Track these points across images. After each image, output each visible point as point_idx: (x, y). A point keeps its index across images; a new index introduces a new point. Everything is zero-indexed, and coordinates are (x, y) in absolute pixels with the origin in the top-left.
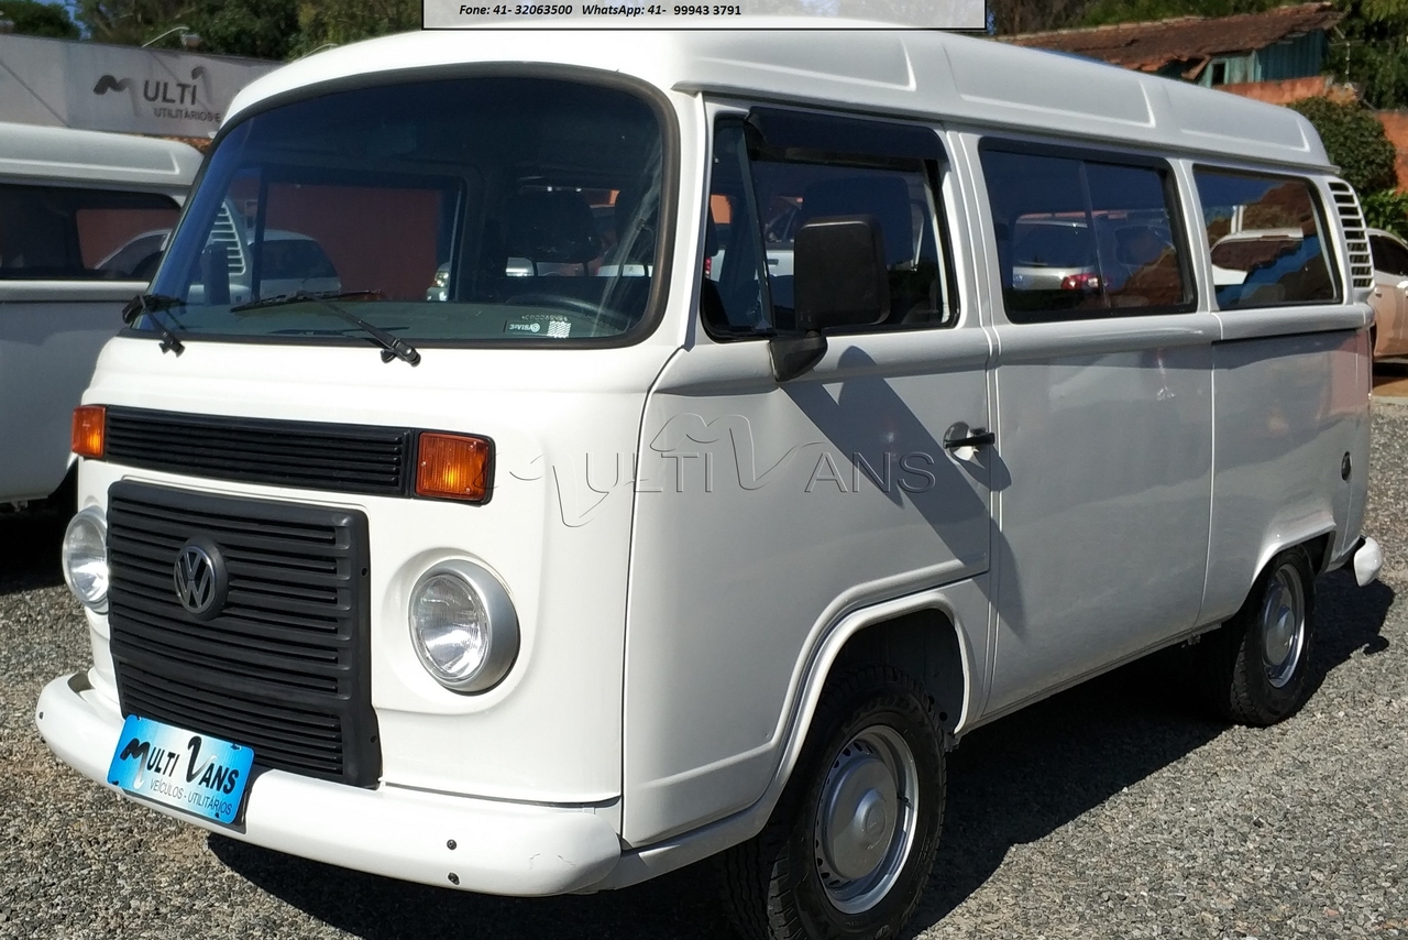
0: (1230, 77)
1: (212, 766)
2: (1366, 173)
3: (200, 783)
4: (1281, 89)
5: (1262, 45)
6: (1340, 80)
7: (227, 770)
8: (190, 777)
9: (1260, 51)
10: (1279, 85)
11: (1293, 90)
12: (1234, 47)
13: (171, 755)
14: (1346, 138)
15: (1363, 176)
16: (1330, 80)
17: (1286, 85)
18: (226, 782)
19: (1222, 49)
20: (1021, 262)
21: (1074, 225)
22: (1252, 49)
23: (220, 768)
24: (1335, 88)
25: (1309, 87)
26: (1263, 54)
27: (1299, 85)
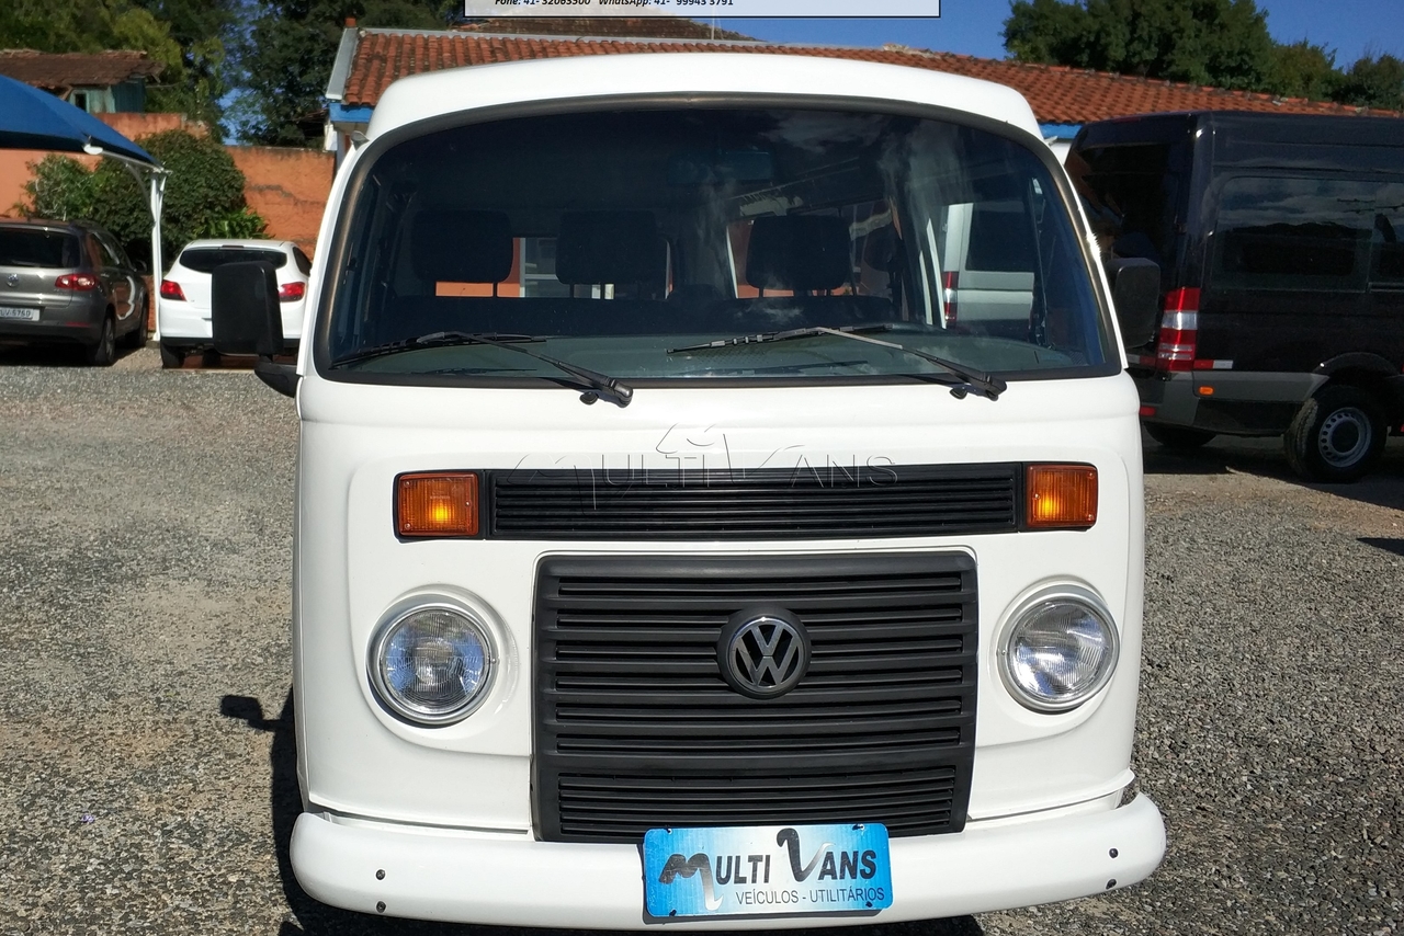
0: (91, 107)
1: (829, 857)
2: (230, 195)
3: (821, 877)
4: (145, 121)
5: (115, 82)
6: (193, 117)
7: (856, 854)
8: (799, 875)
9: (112, 86)
10: (144, 118)
11: (155, 122)
12: (91, 81)
13: (754, 859)
14: (211, 165)
15: (228, 198)
16: (184, 118)
17: (149, 117)
18: (861, 866)
19: (80, 82)
20: (14, 261)
21: (46, 229)
22: (107, 84)
23: (844, 855)
24: (190, 123)
25: (168, 122)
26: (117, 91)
27: (159, 119)
